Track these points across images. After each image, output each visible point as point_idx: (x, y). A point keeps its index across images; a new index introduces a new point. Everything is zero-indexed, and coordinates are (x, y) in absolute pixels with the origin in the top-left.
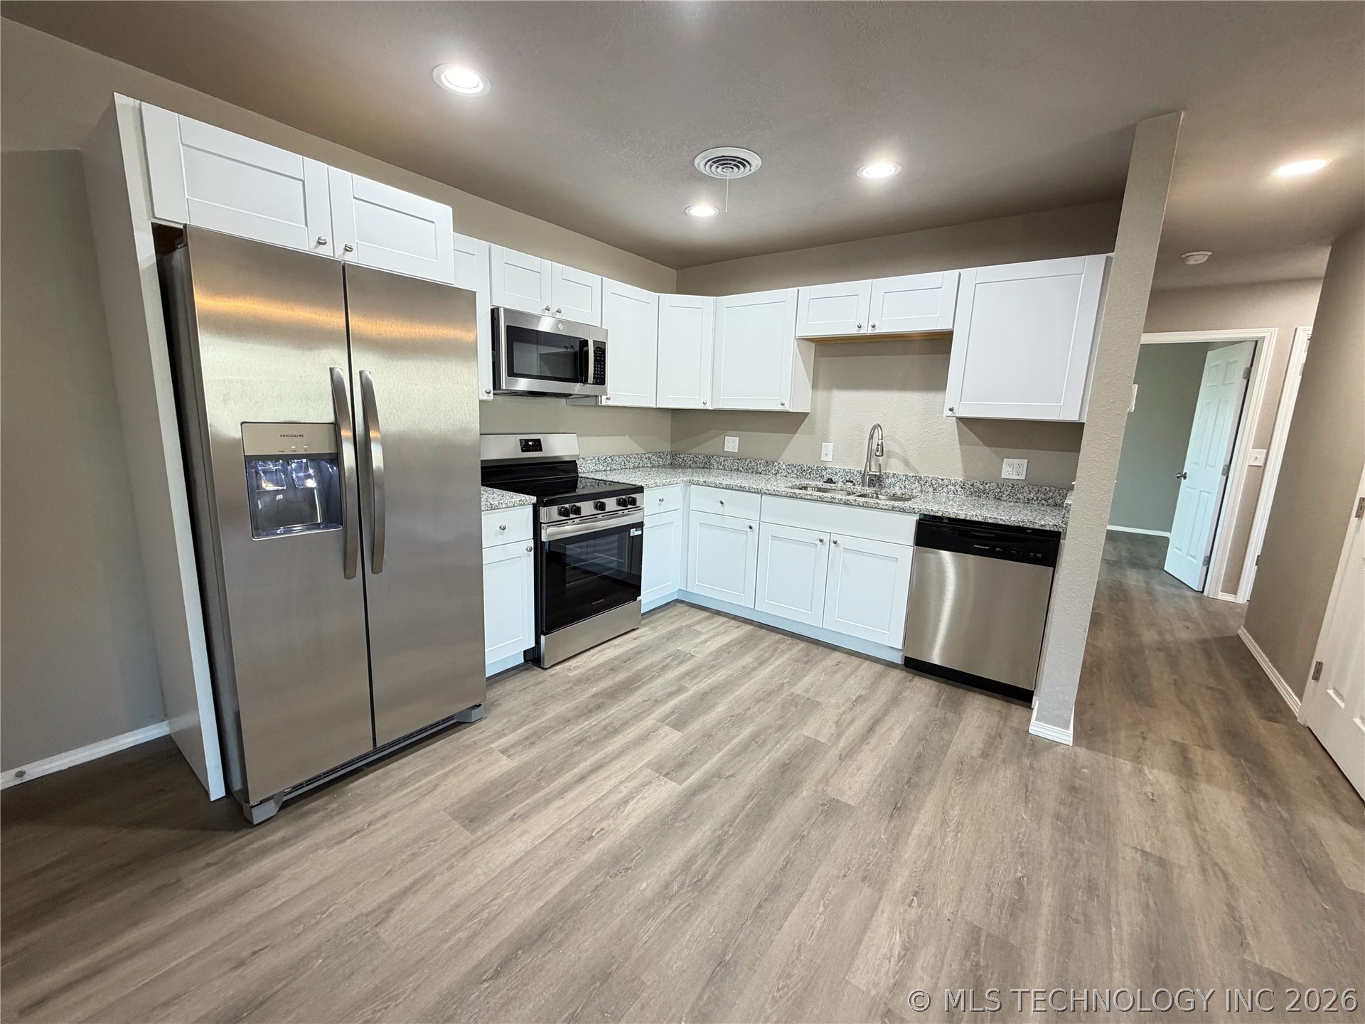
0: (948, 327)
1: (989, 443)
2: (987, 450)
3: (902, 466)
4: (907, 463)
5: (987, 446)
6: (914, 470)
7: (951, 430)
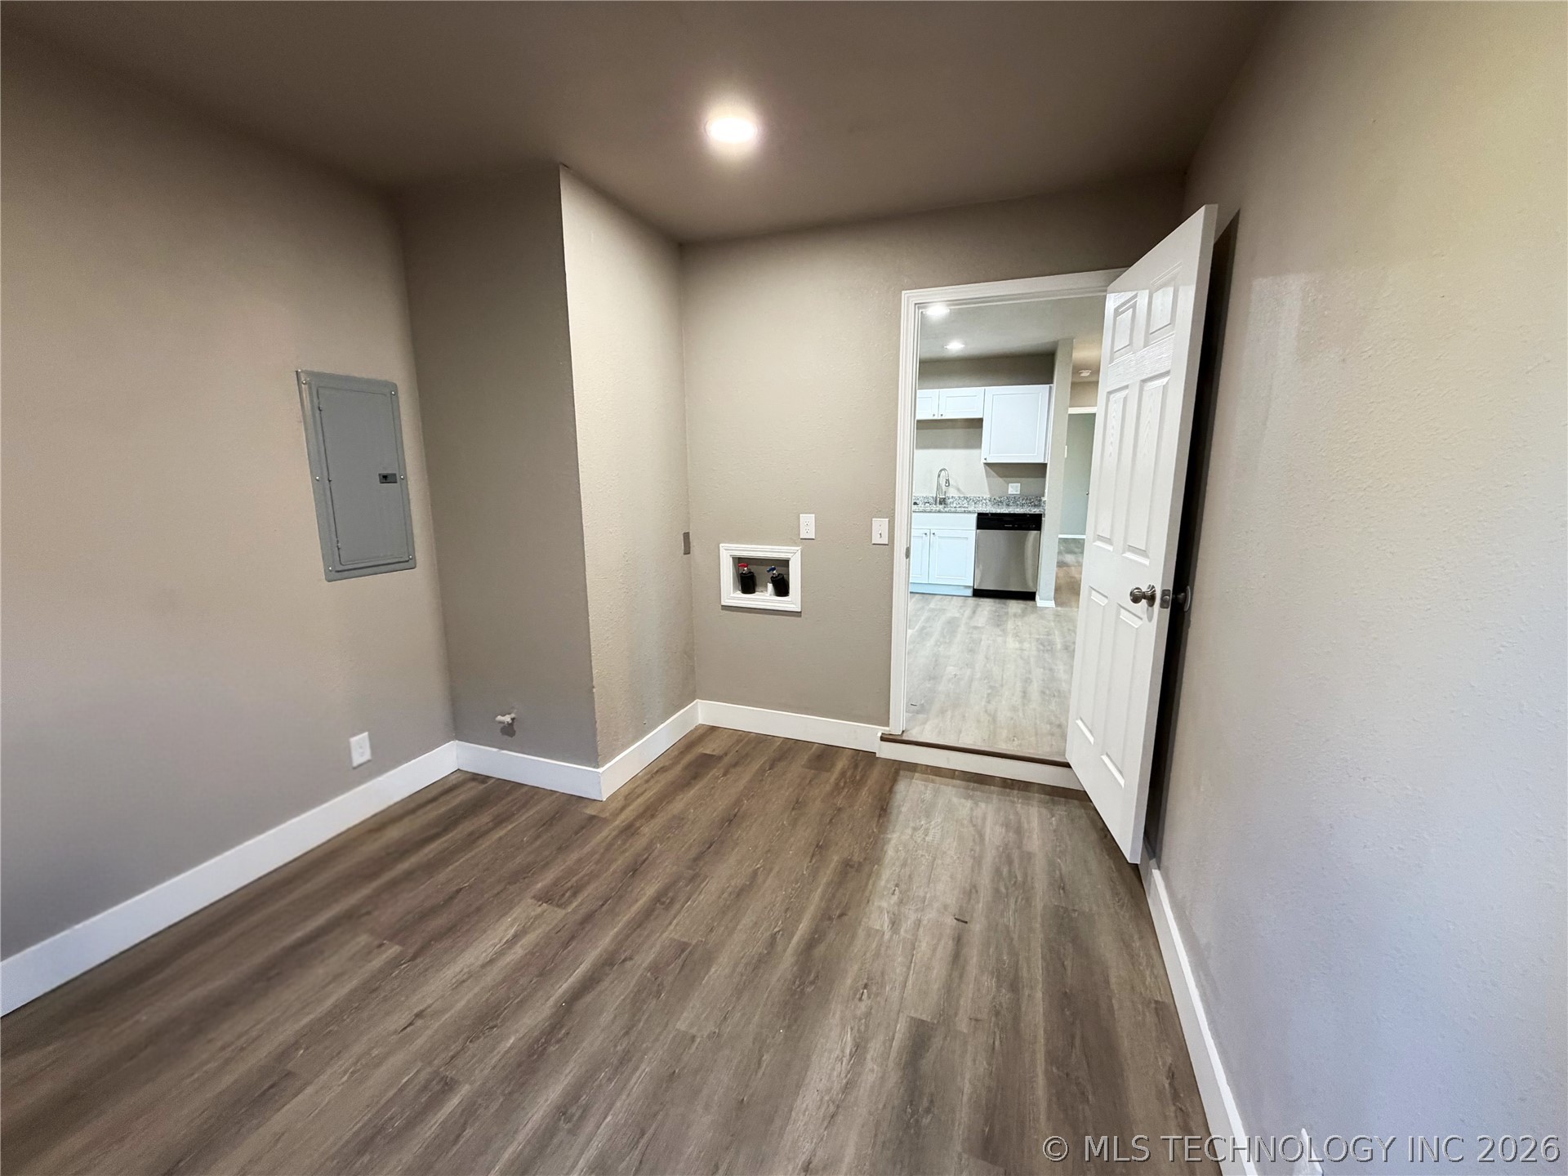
0: (981, 417)
1: (1001, 476)
2: (1001, 480)
3: (956, 491)
4: (959, 490)
5: (1001, 477)
6: (963, 493)
7: (982, 469)
